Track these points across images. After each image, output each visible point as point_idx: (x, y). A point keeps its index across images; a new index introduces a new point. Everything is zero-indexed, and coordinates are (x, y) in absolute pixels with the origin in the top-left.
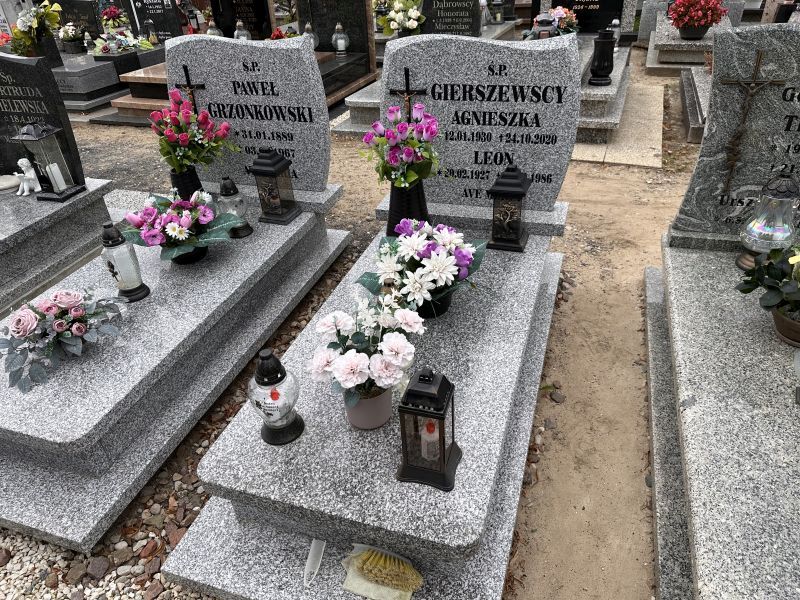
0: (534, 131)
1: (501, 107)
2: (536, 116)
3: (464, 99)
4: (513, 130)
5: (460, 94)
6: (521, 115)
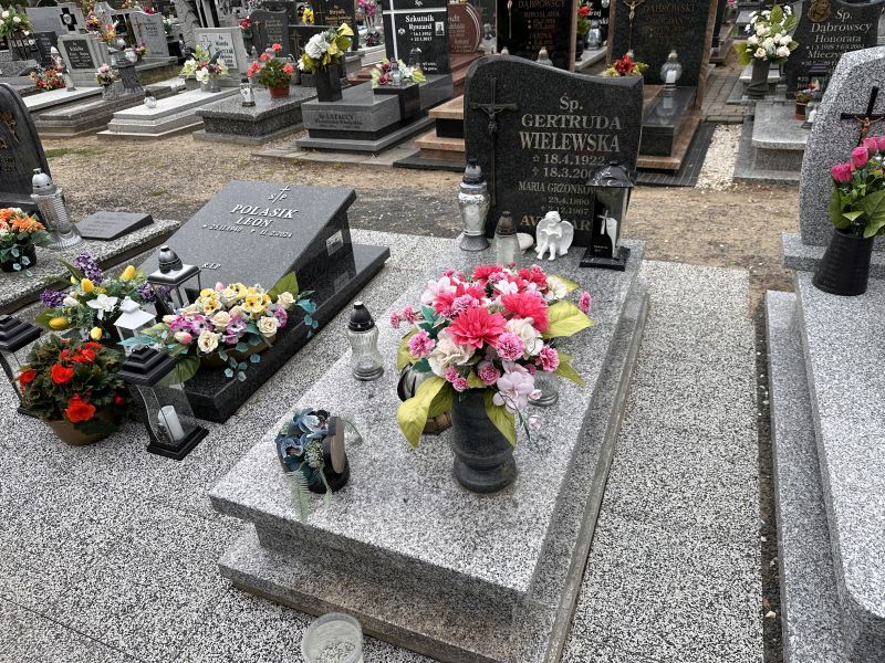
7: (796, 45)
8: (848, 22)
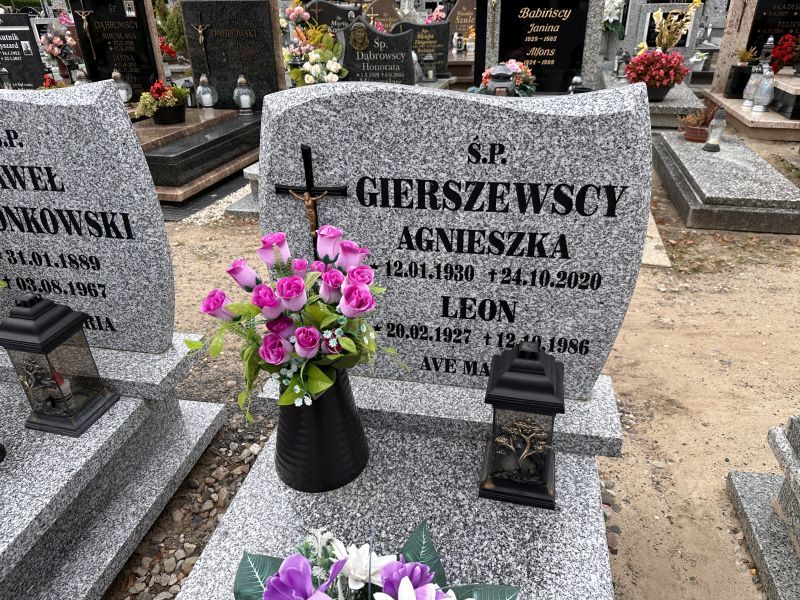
0: (556, 266)
1: (494, 222)
2: (562, 239)
3: (421, 205)
4: (514, 263)
5: (413, 195)
6: (533, 236)
7: (345, 72)
8: (385, 51)
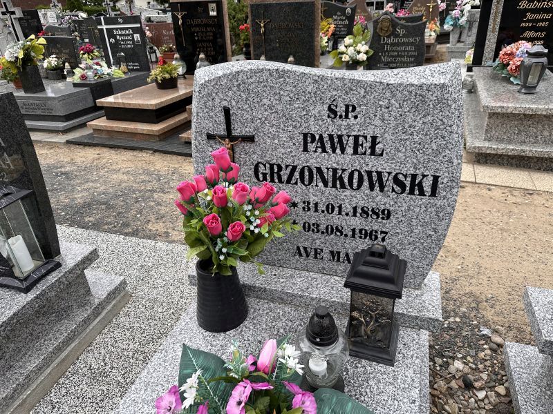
7: (372, 52)
8: (404, 36)
